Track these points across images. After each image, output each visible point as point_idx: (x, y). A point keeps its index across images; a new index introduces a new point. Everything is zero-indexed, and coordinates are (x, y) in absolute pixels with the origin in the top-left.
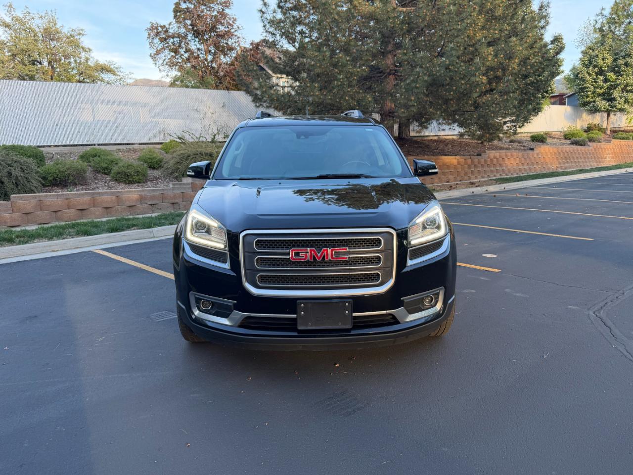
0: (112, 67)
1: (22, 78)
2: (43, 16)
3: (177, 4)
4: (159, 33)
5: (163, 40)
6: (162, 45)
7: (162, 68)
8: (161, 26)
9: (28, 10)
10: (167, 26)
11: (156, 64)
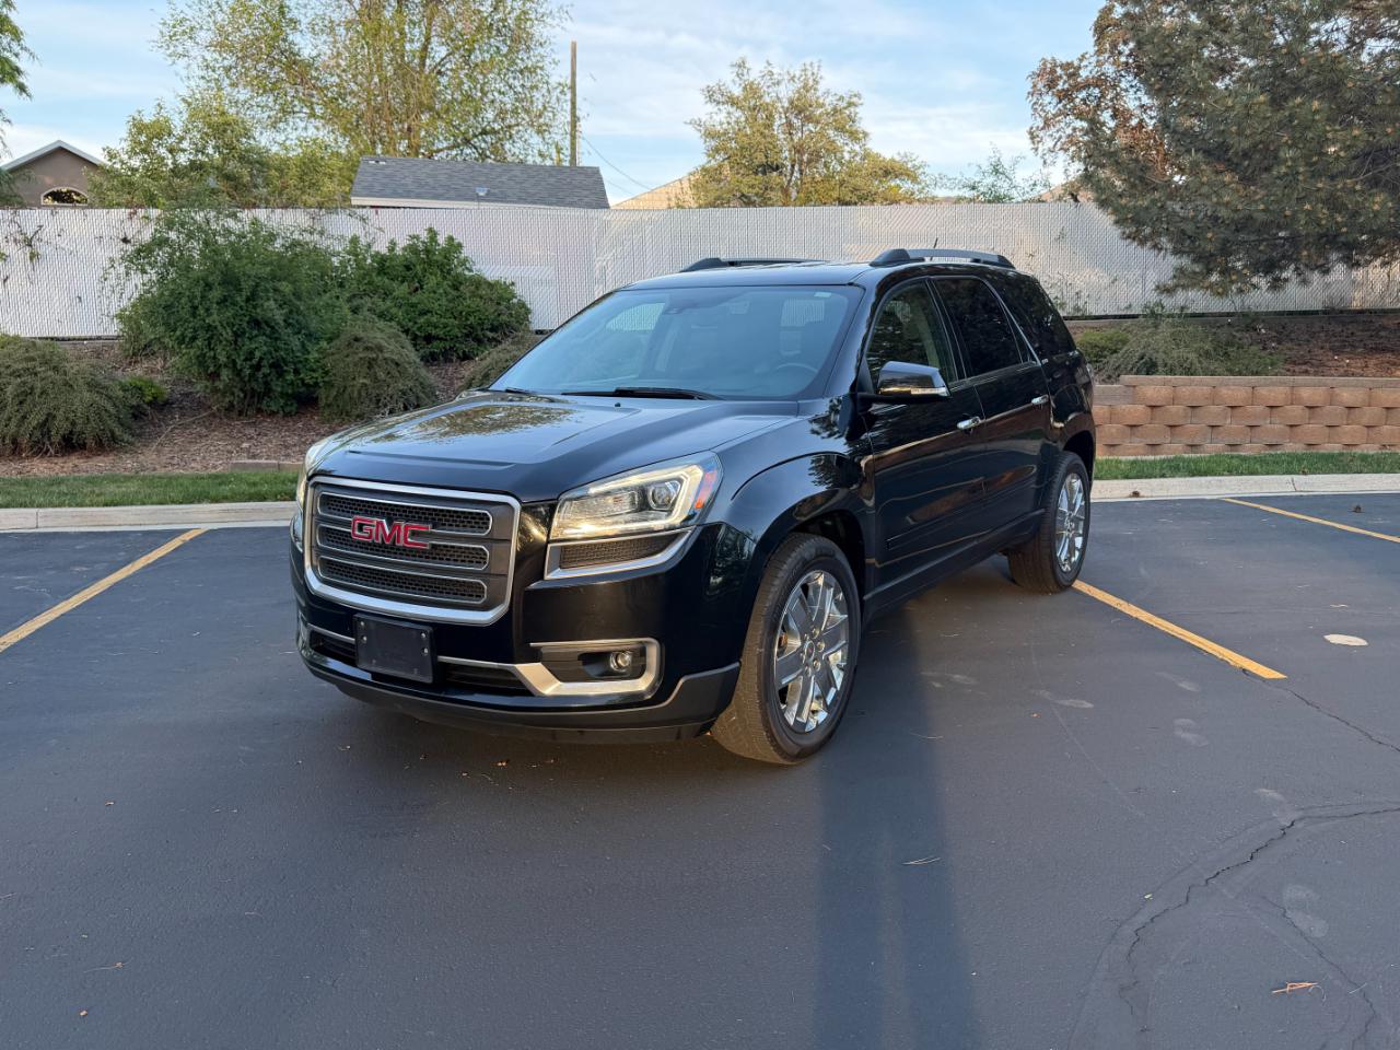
0: (910, 165)
1: (747, 202)
2: (797, 76)
3: (1108, 10)
4: (1057, 81)
5: (1065, 96)
6: (1060, 106)
7: (1049, 158)
8: (1061, 66)
9: (770, 69)
10: (1076, 63)
11: (1036, 149)
